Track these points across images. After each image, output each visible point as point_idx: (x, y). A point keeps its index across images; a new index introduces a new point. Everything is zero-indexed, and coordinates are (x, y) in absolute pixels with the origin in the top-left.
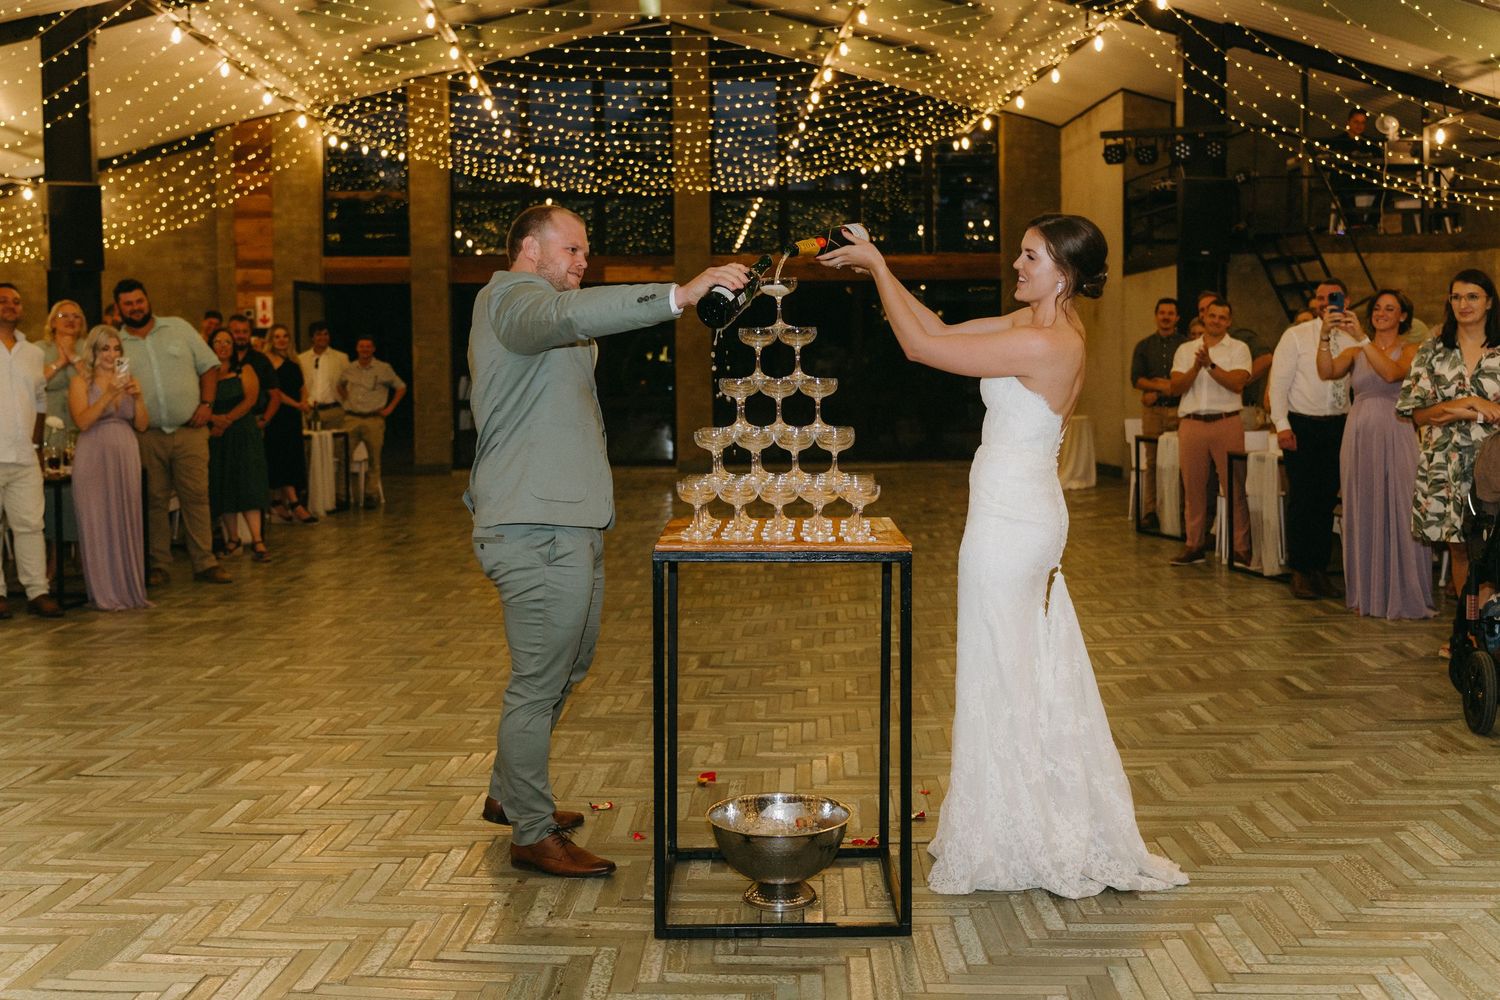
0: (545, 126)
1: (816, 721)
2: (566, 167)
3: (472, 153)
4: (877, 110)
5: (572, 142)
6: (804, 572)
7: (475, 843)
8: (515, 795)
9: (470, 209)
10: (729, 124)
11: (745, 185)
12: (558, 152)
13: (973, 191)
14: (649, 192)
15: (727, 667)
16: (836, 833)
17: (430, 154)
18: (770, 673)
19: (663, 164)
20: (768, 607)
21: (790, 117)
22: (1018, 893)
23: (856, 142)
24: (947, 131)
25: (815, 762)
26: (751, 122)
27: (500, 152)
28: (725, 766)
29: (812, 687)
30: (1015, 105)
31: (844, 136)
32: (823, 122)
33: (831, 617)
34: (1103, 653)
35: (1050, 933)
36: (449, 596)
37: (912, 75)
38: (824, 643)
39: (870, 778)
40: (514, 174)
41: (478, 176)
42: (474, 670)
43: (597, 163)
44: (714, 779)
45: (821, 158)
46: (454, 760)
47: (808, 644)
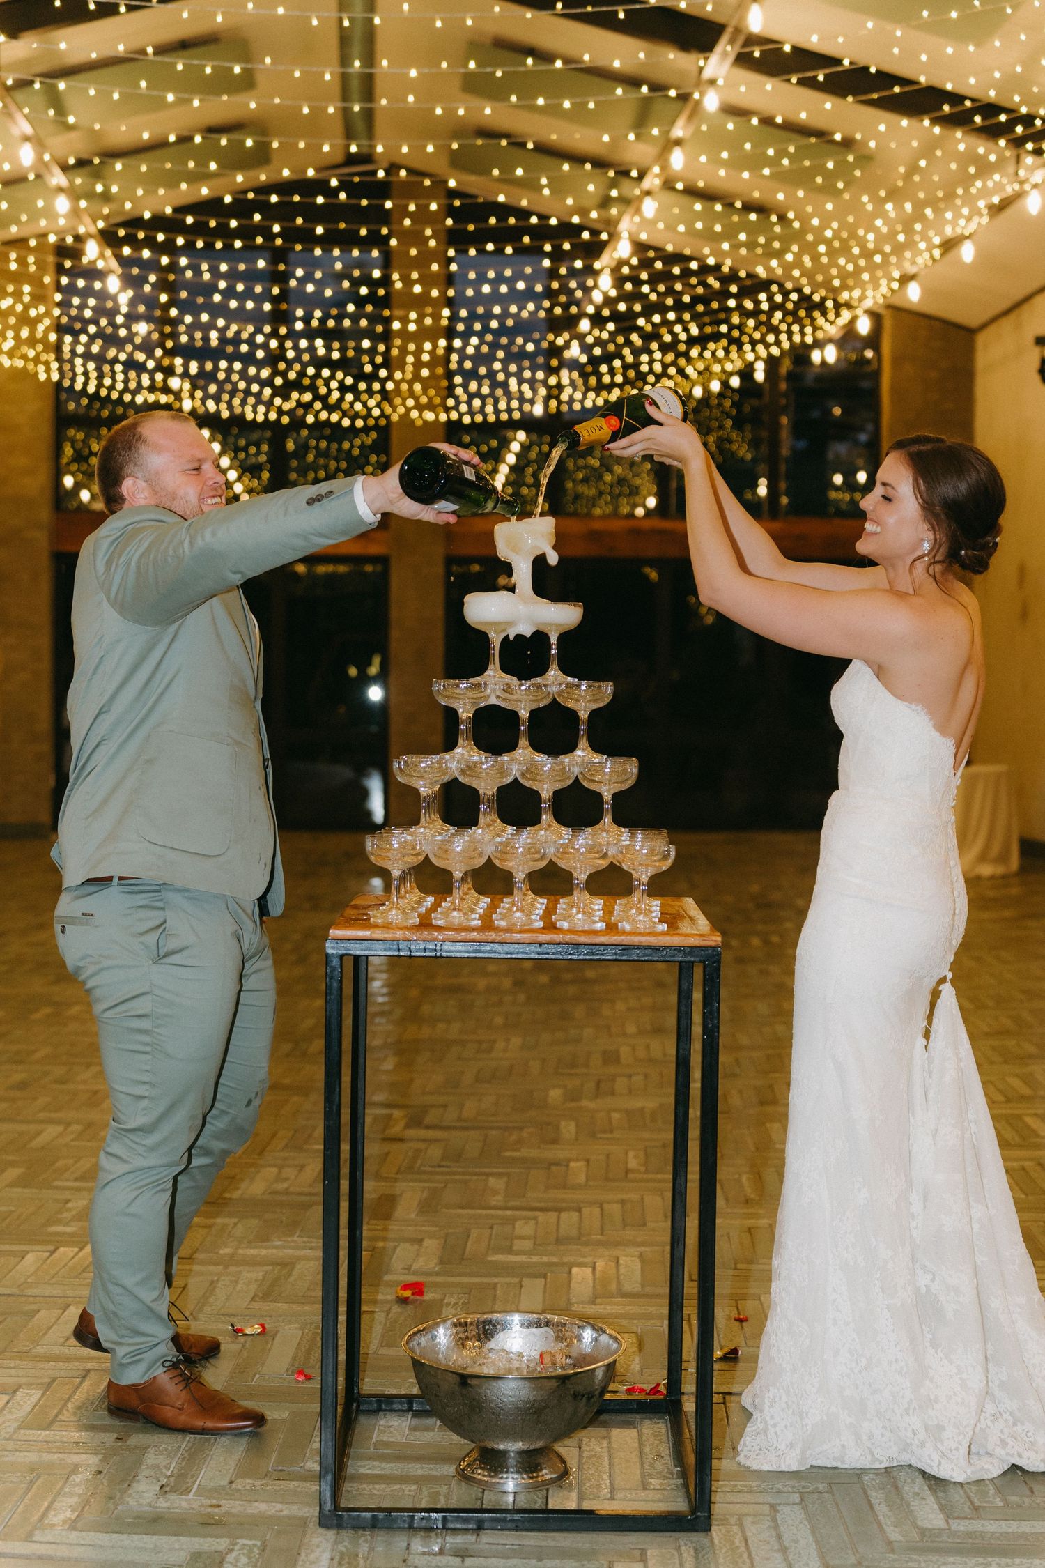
0: (196, 315)
1: (579, 1210)
2: (228, 379)
3: (87, 356)
4: (696, 299)
5: (237, 341)
6: (572, 990)
7: (54, 1380)
8: (114, 1309)
9: (85, 442)
10: (473, 317)
11: (497, 412)
12: (216, 355)
13: (844, 430)
14: (353, 420)
15: (448, 1128)
16: (600, 1374)
17: (24, 357)
18: (513, 1138)
19: (373, 377)
20: (516, 1041)
21: (566, 307)
22: (876, 1472)
23: (664, 348)
24: (803, 334)
25: (575, 1270)
26: (505, 314)
27: (130, 355)
28: (437, 1274)
29: (577, 1160)
30: (905, 295)
31: (647, 337)
32: (615, 317)
33: (611, 1058)
34: (1019, 1117)
35: (923, 1532)
36: (37, 1016)
37: (751, 245)
38: (597, 1096)
39: (658, 1296)
40: (152, 389)
41: (97, 392)
42: (68, 1124)
43: (275, 373)
44: (421, 1293)
45: (612, 372)
46: (30, 1257)
47: (573, 1096)
